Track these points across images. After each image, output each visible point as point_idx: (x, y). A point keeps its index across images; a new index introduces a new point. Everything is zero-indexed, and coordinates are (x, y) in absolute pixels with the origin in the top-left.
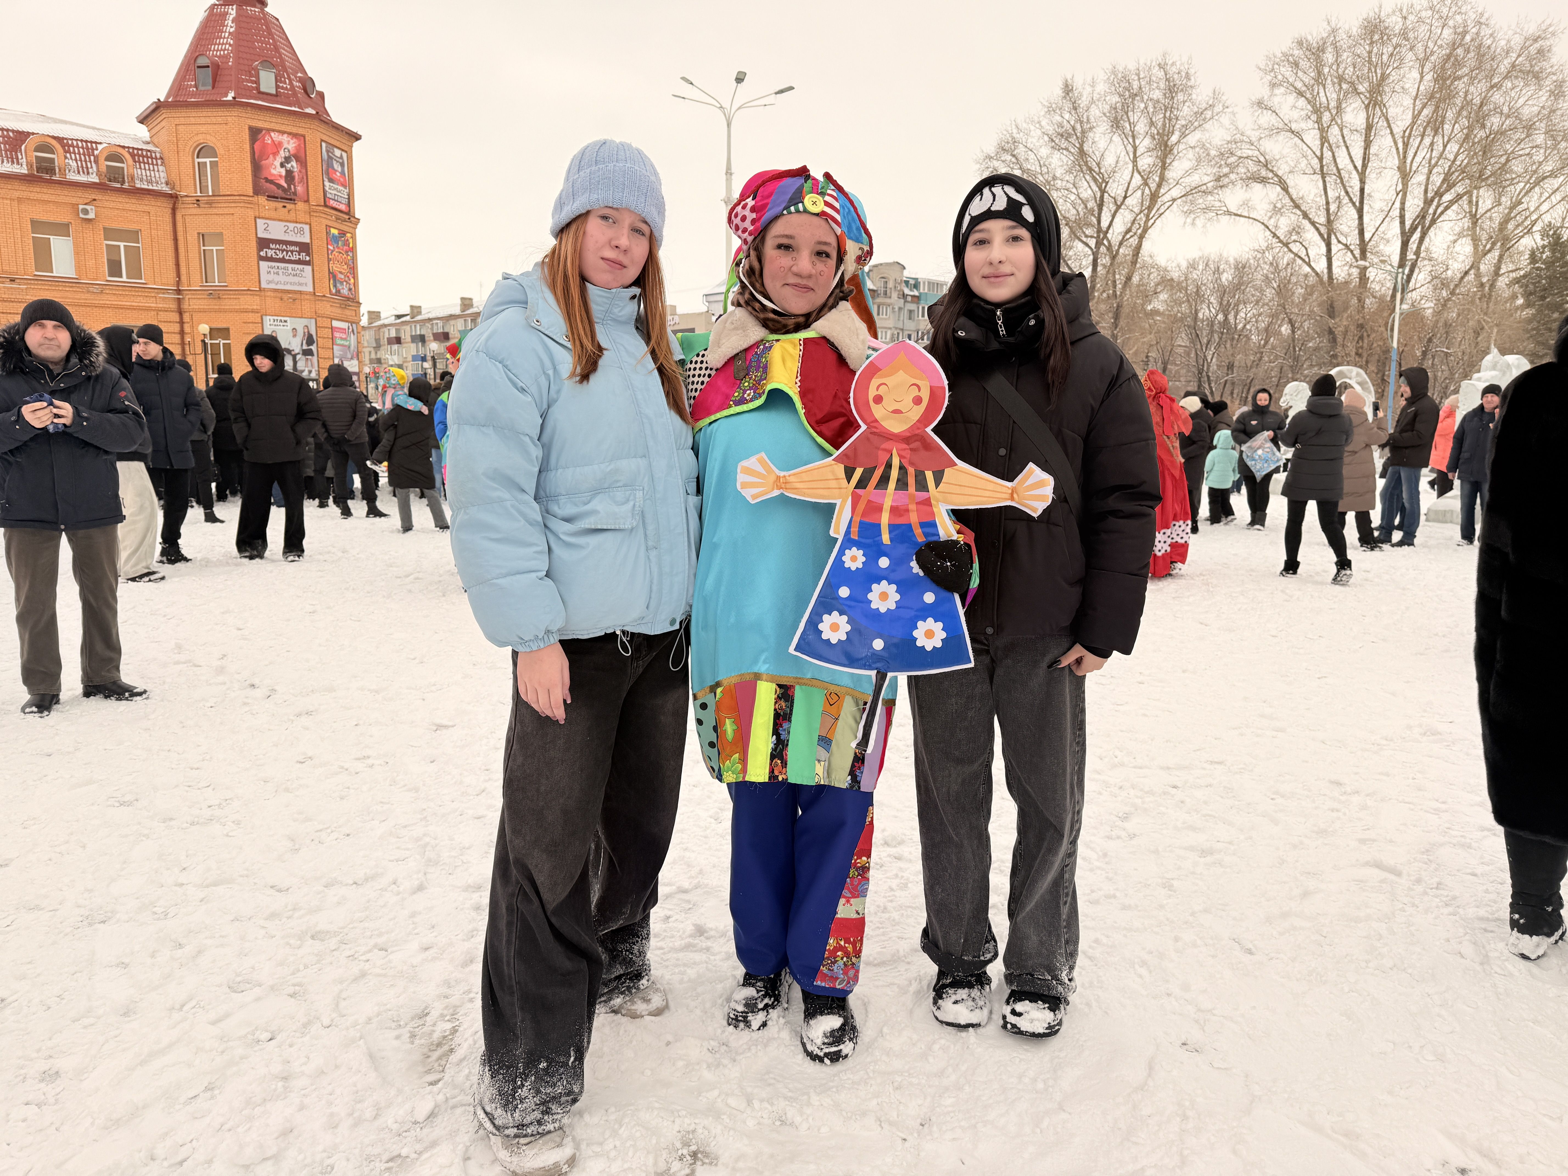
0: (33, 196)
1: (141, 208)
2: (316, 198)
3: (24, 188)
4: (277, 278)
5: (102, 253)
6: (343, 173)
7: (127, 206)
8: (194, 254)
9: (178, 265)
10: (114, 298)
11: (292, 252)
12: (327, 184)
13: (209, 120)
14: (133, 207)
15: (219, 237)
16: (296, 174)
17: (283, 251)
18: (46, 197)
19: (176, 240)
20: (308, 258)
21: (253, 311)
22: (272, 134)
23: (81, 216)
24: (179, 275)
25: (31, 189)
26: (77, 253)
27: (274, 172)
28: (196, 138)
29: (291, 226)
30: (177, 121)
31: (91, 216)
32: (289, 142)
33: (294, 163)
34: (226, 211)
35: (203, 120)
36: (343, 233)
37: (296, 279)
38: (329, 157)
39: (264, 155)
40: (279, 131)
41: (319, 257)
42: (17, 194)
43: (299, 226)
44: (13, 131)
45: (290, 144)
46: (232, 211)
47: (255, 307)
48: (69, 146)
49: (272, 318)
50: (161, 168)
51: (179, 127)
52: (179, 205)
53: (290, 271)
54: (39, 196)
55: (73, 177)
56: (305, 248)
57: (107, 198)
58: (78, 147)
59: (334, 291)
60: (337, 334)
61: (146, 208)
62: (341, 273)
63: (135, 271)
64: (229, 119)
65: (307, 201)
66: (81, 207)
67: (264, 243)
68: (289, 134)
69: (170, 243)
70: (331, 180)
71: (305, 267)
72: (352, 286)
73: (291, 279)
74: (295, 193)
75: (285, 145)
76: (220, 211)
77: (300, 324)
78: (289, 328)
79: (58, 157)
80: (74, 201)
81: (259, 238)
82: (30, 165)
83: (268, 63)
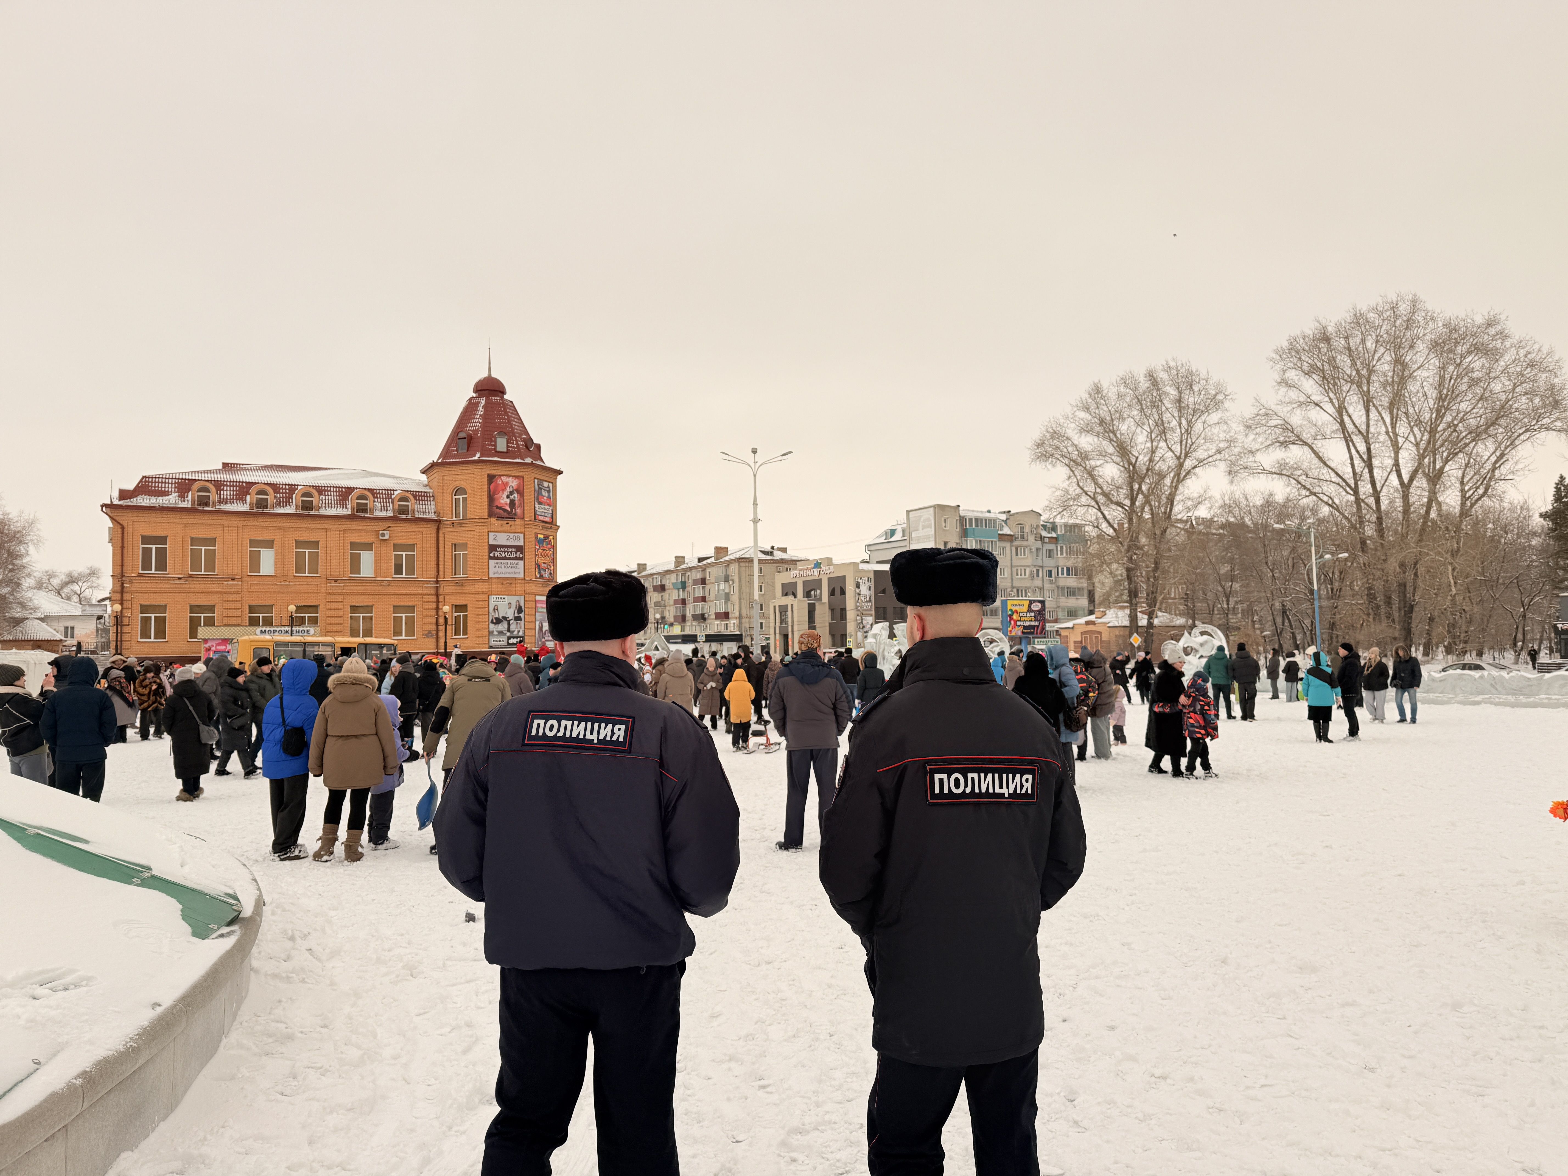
0: (353, 528)
1: (417, 530)
2: (529, 515)
3: (348, 523)
4: (500, 570)
5: (391, 560)
6: (549, 497)
7: (409, 529)
8: (448, 557)
9: (438, 565)
10: (397, 588)
11: (511, 552)
12: (537, 506)
13: (463, 472)
14: (413, 530)
15: (464, 546)
16: (517, 502)
17: (505, 552)
18: (360, 527)
19: (438, 548)
20: (521, 556)
21: (483, 593)
22: (502, 478)
23: (381, 538)
24: (438, 571)
25: (352, 524)
26: (376, 561)
27: (502, 501)
28: (455, 483)
29: (511, 535)
30: (444, 473)
31: (387, 537)
32: (513, 482)
33: (516, 495)
34: (470, 528)
35: (459, 472)
36: (546, 537)
37: (513, 570)
38: (539, 488)
39: (496, 492)
40: (507, 476)
41: (529, 555)
42: (344, 527)
43: (516, 535)
44: (345, 488)
45: (513, 483)
46: (473, 528)
47: (484, 590)
48: (377, 494)
49: (495, 597)
50: (432, 503)
51: (445, 477)
52: (441, 526)
53: (509, 565)
54: (356, 528)
55: (378, 514)
56: (520, 549)
57: (397, 525)
58: (382, 493)
59: (538, 576)
60: (538, 605)
61: (421, 530)
62: (544, 563)
63: (410, 571)
64: (476, 471)
65: (523, 518)
66: (381, 532)
67: (493, 548)
68: (513, 476)
69: (433, 551)
70: (540, 503)
71: (519, 561)
72: (552, 572)
73: (510, 570)
74: (515, 514)
75: (511, 484)
76: (467, 529)
77: (513, 600)
78: (507, 602)
79: (369, 503)
80: (377, 529)
81: (490, 545)
82: (353, 509)
83: (502, 433)
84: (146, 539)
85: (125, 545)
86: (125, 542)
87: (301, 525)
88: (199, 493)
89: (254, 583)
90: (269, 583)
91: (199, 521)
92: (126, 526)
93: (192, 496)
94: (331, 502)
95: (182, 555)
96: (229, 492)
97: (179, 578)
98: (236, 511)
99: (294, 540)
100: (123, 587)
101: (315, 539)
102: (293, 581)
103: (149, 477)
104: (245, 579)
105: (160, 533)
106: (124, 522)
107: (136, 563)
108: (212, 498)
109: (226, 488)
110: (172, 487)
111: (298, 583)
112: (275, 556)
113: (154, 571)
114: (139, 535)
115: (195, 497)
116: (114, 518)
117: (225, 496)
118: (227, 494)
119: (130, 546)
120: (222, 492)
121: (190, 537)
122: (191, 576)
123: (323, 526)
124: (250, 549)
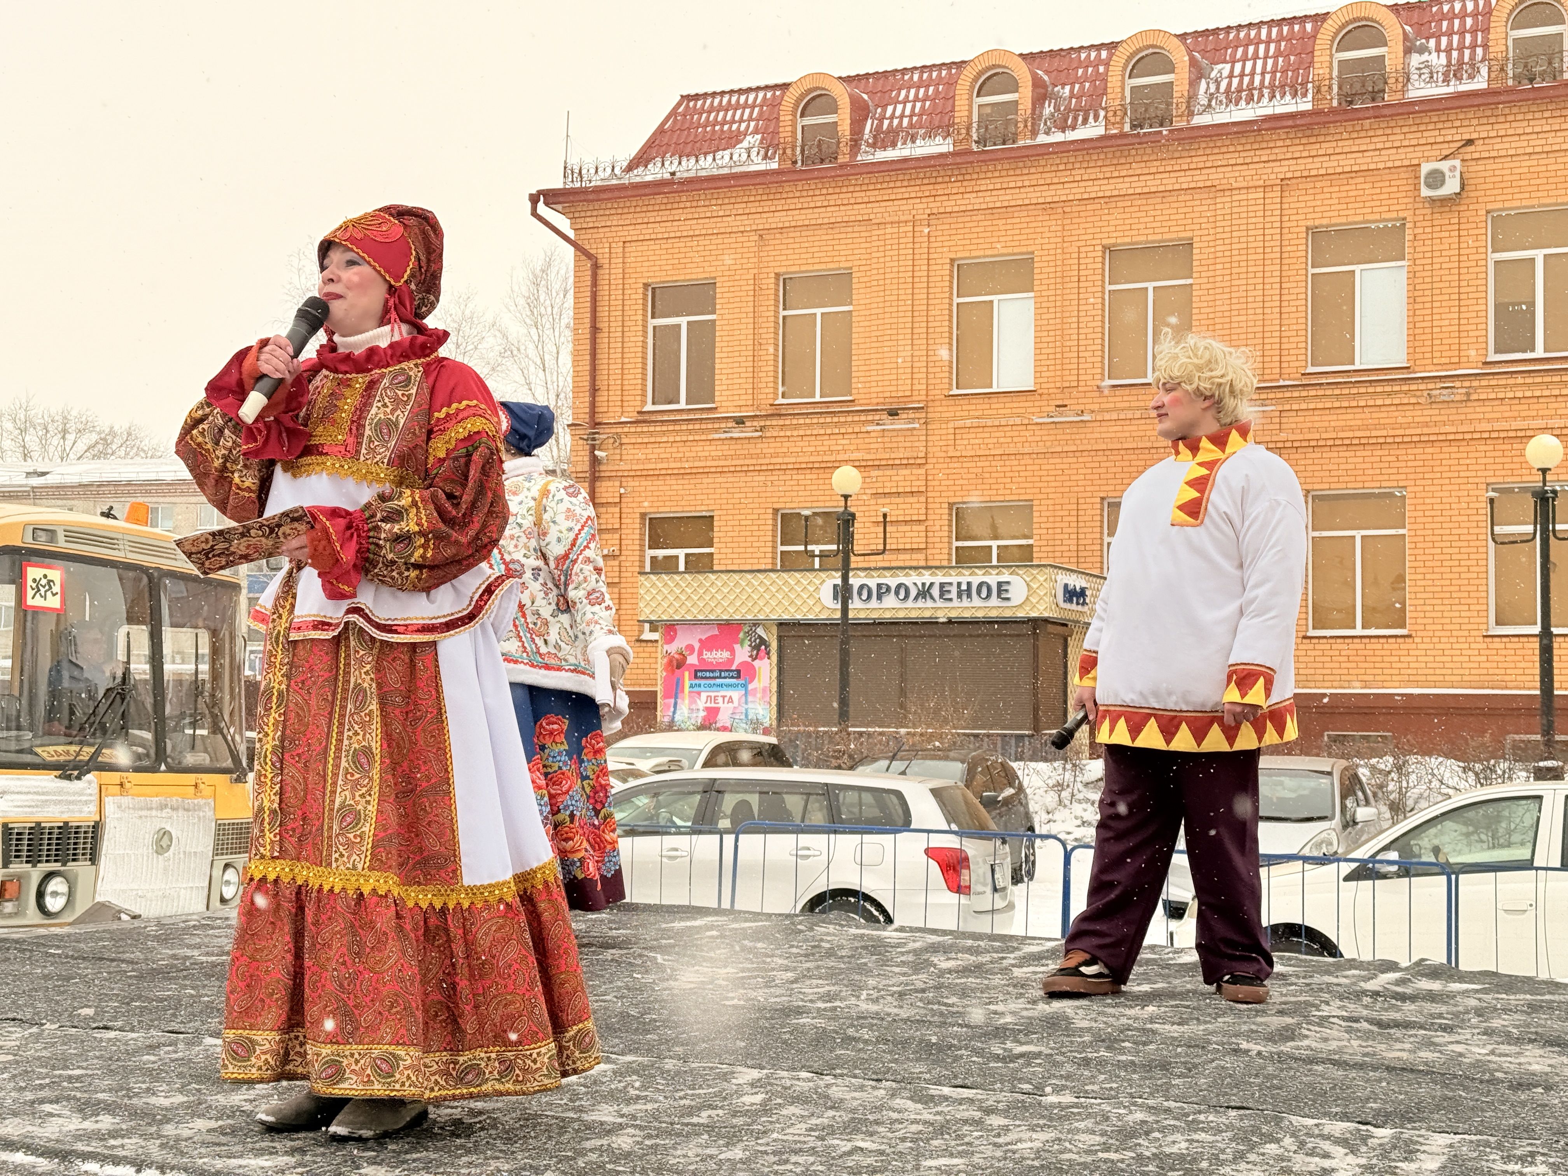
0: (1315, 166)
3: (1297, 151)
5: (1482, 290)
7: (1558, 141)
23: (1425, 192)
25: (1314, 149)
26: (1413, 300)
31: (1452, 186)
42: (1280, 170)
54: (1332, 165)
66: (1426, 168)
79: (1395, 51)
80: (1413, 156)
82: (1321, 89)
84: (658, 298)
85: (603, 325)
86: (603, 312)
87: (1123, 187)
88: (809, 121)
89: (968, 423)
90: (1018, 421)
91: (801, 218)
92: (603, 261)
93: (785, 133)
94: (1252, 81)
95: (757, 344)
96: (909, 106)
97: (740, 421)
98: (905, 160)
99: (1105, 247)
100: (595, 461)
101: (1174, 234)
102: (1096, 407)
103: (697, 97)
104: (939, 411)
105: (695, 273)
106: (602, 252)
107: (633, 379)
108: (845, 128)
109: (903, 93)
110: (750, 119)
111: (1114, 416)
112: (1038, 316)
113: (682, 405)
114: (646, 286)
115: (794, 132)
116: (571, 234)
117: (896, 122)
118: (902, 116)
119: (616, 325)
120: (890, 109)
121: (777, 275)
122: (777, 413)
123: (1200, 179)
124: (956, 300)
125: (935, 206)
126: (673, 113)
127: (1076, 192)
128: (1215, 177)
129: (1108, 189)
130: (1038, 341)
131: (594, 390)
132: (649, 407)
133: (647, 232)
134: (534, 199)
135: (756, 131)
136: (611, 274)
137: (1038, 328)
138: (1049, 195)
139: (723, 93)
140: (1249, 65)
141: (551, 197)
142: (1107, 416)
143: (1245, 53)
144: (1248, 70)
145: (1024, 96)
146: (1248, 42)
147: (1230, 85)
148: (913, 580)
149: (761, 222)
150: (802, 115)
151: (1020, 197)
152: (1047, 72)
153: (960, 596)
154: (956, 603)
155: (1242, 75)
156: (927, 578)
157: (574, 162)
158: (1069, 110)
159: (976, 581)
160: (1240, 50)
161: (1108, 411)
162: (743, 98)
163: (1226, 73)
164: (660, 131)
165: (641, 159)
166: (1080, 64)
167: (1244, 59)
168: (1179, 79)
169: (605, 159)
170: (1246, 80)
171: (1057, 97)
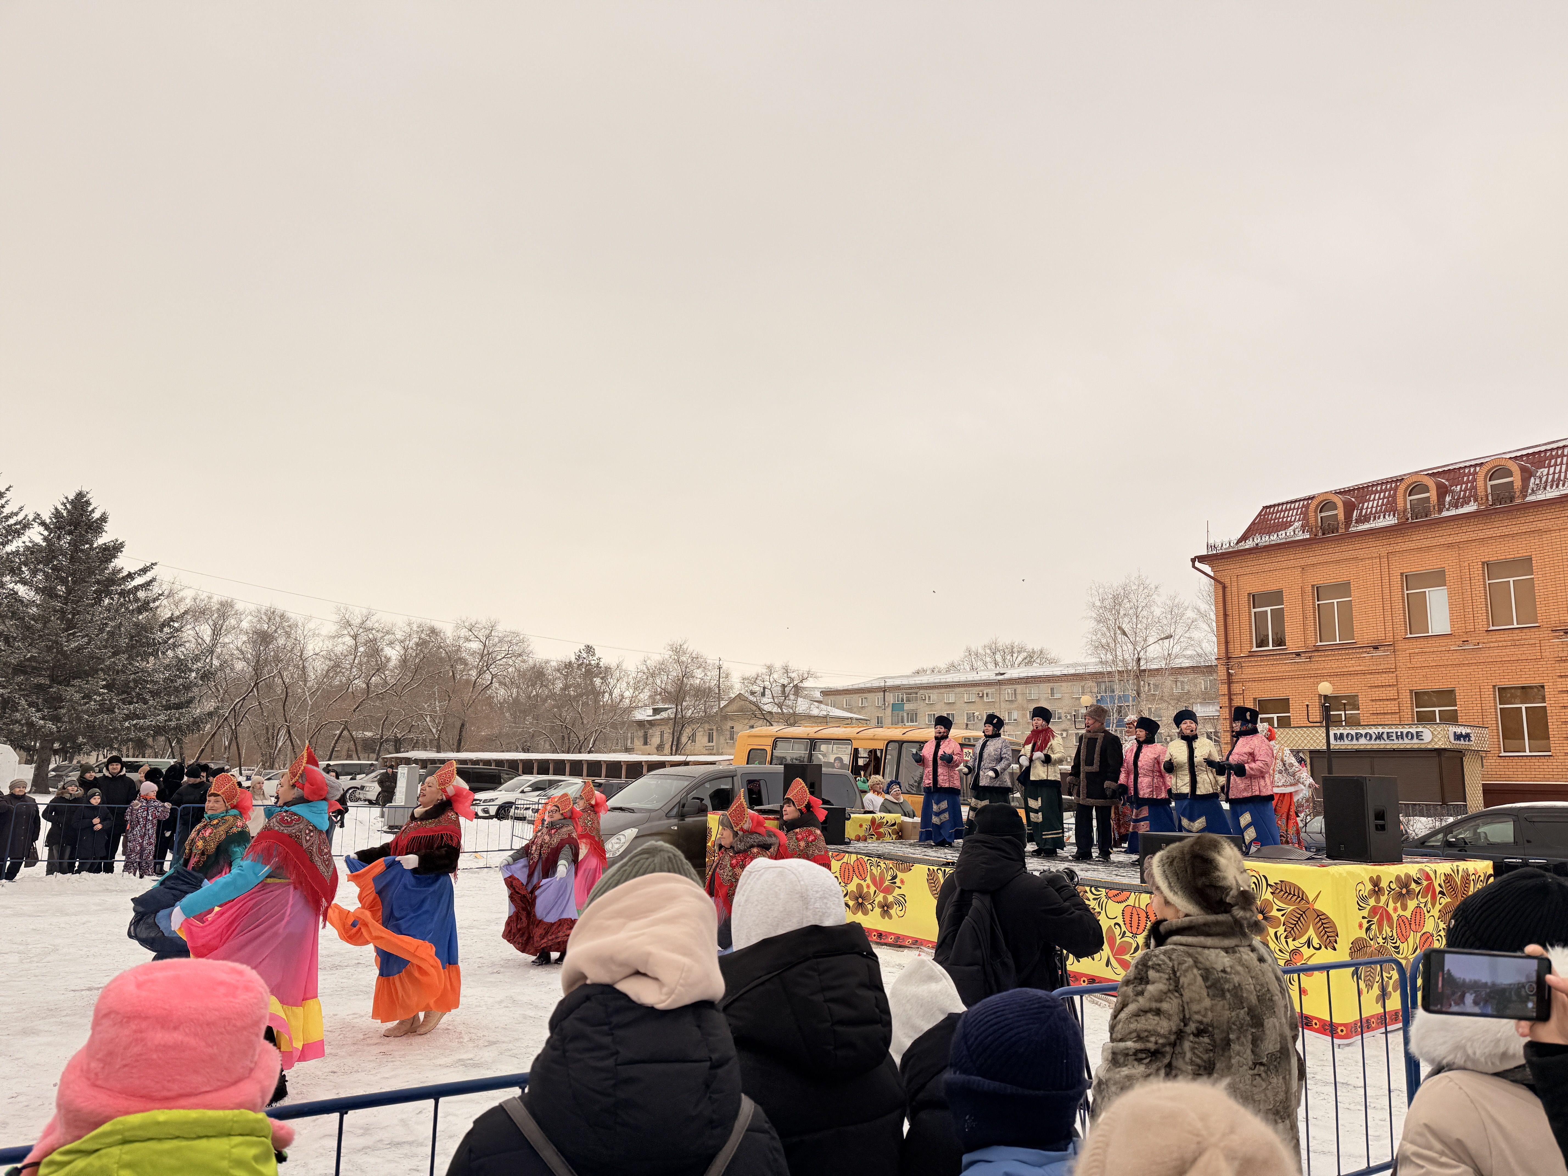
84: (1255, 599)
85: (1229, 612)
86: (1229, 607)
87: (1489, 533)
88: (1323, 514)
89: (1417, 651)
90: (1444, 649)
91: (1322, 559)
92: (1228, 584)
93: (1312, 520)
94: (1560, 476)
95: (1305, 618)
96: (1376, 502)
97: (1298, 654)
98: (1372, 530)
99: (1483, 563)
100: (1229, 674)
101: (1523, 553)
102: (1485, 641)
103: (1270, 507)
104: (1401, 645)
105: (1272, 587)
106: (1227, 581)
107: (1246, 637)
108: (1341, 517)
109: (1373, 496)
110: (1297, 514)
111: (1496, 645)
112: (1450, 598)
113: (1271, 647)
114: (1249, 594)
115: (1316, 520)
116: (1212, 574)
117: (1369, 510)
118: (1372, 507)
119: (1236, 613)
120: (1366, 504)
121: (1313, 586)
122: (1317, 649)
123: (1532, 527)
124: (1406, 592)
125: (1390, 549)
126: (1260, 514)
127: (1464, 537)
128: (1540, 525)
129: (1481, 535)
130: (1451, 609)
131: (1227, 643)
132: (1255, 649)
133: (1248, 570)
134: (1193, 561)
135: (1299, 520)
136: (1232, 590)
137: (1450, 604)
138: (1450, 540)
139: (1283, 504)
140: (1558, 468)
141: (1202, 559)
142: (1492, 645)
143: (1556, 462)
144: (1557, 471)
145: (1433, 495)
146: (1557, 456)
147: (1547, 478)
148: (1373, 731)
149: (1302, 562)
150: (1320, 512)
151: (1435, 542)
152: (1447, 480)
153: (1397, 738)
154: (1396, 741)
155: (1554, 473)
156: (1380, 730)
157: (1211, 542)
158: (1459, 498)
159: (1405, 731)
160: (1553, 461)
161: (1492, 642)
162: (1293, 505)
163: (1545, 473)
164: (1253, 523)
165: (1244, 538)
166: (1465, 475)
167: (1556, 465)
168: (1516, 479)
169: (1226, 540)
170: (1556, 476)
171: (1453, 492)
